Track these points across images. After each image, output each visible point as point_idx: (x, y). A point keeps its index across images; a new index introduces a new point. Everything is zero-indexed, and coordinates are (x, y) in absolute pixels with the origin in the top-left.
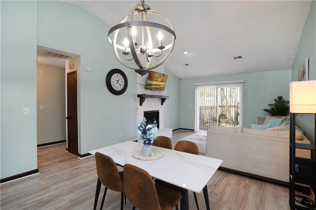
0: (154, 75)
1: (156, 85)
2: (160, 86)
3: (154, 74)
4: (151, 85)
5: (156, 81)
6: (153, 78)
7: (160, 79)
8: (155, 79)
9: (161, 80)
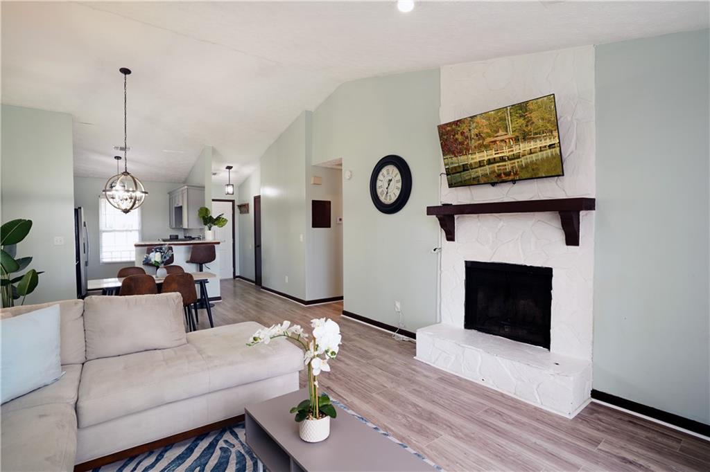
0: (462, 133)
1: (490, 162)
2: (523, 161)
3: (464, 128)
4: (465, 168)
5: (482, 147)
6: (462, 143)
7: (501, 133)
8: (474, 143)
9: (510, 134)
